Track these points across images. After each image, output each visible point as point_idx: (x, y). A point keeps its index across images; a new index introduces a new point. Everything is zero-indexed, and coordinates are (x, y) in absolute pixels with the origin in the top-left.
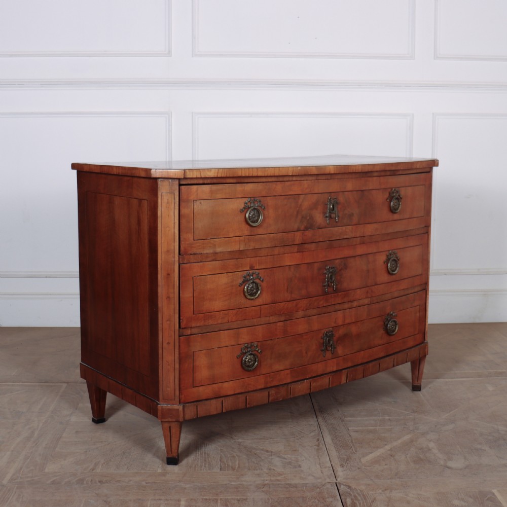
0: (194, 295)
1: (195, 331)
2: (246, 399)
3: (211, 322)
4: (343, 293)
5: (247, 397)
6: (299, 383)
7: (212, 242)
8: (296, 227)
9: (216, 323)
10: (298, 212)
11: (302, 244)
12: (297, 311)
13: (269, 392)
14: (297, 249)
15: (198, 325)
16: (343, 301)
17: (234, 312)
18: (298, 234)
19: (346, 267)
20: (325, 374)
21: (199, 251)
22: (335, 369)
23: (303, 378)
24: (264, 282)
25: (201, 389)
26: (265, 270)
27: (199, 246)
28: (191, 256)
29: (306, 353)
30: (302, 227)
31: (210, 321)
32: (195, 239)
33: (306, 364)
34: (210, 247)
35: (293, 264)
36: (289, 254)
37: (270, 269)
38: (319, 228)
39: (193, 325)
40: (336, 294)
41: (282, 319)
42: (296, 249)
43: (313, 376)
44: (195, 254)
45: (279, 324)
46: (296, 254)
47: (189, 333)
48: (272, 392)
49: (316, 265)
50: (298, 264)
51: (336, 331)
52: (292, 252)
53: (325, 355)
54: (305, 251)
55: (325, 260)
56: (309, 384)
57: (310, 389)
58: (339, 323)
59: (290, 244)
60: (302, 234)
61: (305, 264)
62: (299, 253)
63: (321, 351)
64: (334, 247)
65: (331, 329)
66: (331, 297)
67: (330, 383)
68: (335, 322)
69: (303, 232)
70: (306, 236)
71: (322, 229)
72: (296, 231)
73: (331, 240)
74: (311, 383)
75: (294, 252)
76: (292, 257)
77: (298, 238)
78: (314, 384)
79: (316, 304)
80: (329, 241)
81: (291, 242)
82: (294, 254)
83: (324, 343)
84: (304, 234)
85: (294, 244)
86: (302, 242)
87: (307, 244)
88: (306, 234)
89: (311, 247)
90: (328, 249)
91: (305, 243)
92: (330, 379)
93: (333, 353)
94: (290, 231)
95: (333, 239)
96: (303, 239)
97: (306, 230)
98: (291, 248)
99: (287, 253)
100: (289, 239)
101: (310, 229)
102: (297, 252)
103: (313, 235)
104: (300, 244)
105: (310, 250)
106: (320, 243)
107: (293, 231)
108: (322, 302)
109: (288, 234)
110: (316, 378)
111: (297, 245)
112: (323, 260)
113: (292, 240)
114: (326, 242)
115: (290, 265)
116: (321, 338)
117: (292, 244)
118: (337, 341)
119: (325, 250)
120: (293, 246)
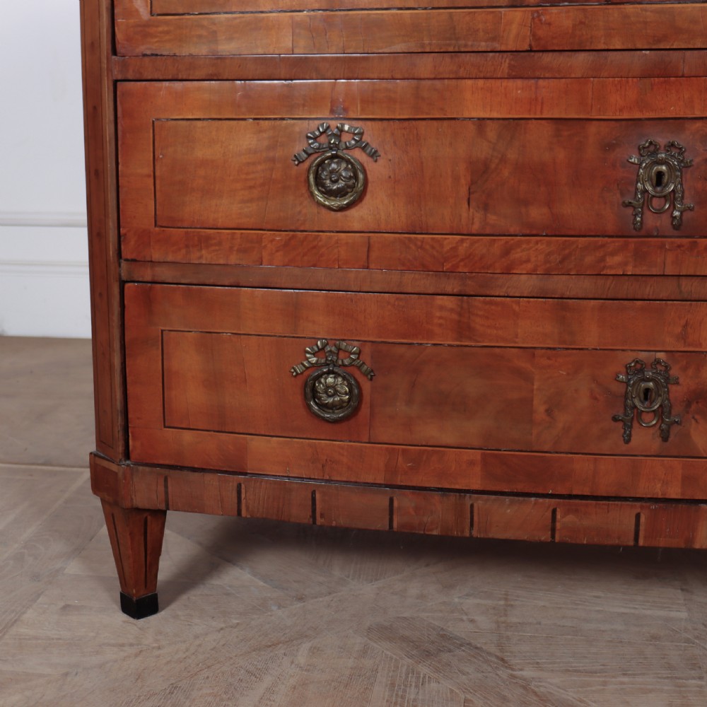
0: (158, 173)
1: (165, 273)
2: (314, 500)
3: (206, 256)
5: (318, 496)
6: (507, 499)
7: (205, 23)
9: (222, 262)
11: (531, 51)
12: (508, 271)
13: (391, 500)
14: (510, 67)
15: (170, 258)
17: (279, 237)
20: (626, 499)
21: (166, 49)
23: (526, 490)
24: (381, 161)
25: (188, 436)
26: (385, 123)
27: (168, 33)
28: (147, 59)
29: (549, 412)
31: (204, 252)
32: (157, 10)
33: (546, 448)
34: (200, 37)
35: (495, 115)
36: (480, 83)
37: (406, 124)
38: (608, 2)
39: (156, 256)
40: (685, 241)
41: (452, 285)
42: (505, 66)
43: (575, 492)
44: (157, 55)
45: (440, 300)
46: (505, 83)
47: (148, 278)
48: (405, 502)
49: (593, 129)
50: (514, 119)
51: (685, 369)
52: (488, 75)
53: (630, 436)
54: (547, 75)
55: (638, 115)
56: (549, 514)
57: (553, 530)
58: (700, 345)
59: (480, 49)
60: (533, 18)
61: (543, 122)
62: (519, 82)
63: (615, 419)
64: (680, 74)
65: (661, 356)
66: (662, 246)
67: (642, 534)
68: (683, 337)
69: (537, 12)
70: (546, 24)
71: (622, 6)
72: (506, 7)
73: (662, 47)
74: (554, 512)
75: (495, 76)
76: (491, 92)
77: (514, 29)
78: (570, 518)
79: (589, 259)
80: (653, 52)
81: (486, 41)
82: (498, 82)
83: (626, 396)
84: (539, 16)
85: (499, 49)
86: (533, 44)
87: (550, 54)
88: (548, 17)
89: (569, 64)
90: (652, 79)
91: (542, 49)
92: (643, 519)
93: (665, 439)
94: (482, 5)
95: (674, 47)
96: (534, 35)
97: (550, 6)
98: (486, 60)
99: (471, 76)
100: (478, 30)
101: (566, 4)
102: (510, 77)
103: (581, 23)
104: (521, 50)
105: (568, 76)
106: (610, 53)
107: (494, 5)
108: (618, 259)
109: (475, 12)
110: (577, 501)
111: (509, 54)
112: (626, 116)
113: (490, 35)
114: (638, 52)
115: (484, 119)
116: (616, 378)
117: (489, 50)
118: (688, 404)
119: (635, 80)
120: (491, 54)
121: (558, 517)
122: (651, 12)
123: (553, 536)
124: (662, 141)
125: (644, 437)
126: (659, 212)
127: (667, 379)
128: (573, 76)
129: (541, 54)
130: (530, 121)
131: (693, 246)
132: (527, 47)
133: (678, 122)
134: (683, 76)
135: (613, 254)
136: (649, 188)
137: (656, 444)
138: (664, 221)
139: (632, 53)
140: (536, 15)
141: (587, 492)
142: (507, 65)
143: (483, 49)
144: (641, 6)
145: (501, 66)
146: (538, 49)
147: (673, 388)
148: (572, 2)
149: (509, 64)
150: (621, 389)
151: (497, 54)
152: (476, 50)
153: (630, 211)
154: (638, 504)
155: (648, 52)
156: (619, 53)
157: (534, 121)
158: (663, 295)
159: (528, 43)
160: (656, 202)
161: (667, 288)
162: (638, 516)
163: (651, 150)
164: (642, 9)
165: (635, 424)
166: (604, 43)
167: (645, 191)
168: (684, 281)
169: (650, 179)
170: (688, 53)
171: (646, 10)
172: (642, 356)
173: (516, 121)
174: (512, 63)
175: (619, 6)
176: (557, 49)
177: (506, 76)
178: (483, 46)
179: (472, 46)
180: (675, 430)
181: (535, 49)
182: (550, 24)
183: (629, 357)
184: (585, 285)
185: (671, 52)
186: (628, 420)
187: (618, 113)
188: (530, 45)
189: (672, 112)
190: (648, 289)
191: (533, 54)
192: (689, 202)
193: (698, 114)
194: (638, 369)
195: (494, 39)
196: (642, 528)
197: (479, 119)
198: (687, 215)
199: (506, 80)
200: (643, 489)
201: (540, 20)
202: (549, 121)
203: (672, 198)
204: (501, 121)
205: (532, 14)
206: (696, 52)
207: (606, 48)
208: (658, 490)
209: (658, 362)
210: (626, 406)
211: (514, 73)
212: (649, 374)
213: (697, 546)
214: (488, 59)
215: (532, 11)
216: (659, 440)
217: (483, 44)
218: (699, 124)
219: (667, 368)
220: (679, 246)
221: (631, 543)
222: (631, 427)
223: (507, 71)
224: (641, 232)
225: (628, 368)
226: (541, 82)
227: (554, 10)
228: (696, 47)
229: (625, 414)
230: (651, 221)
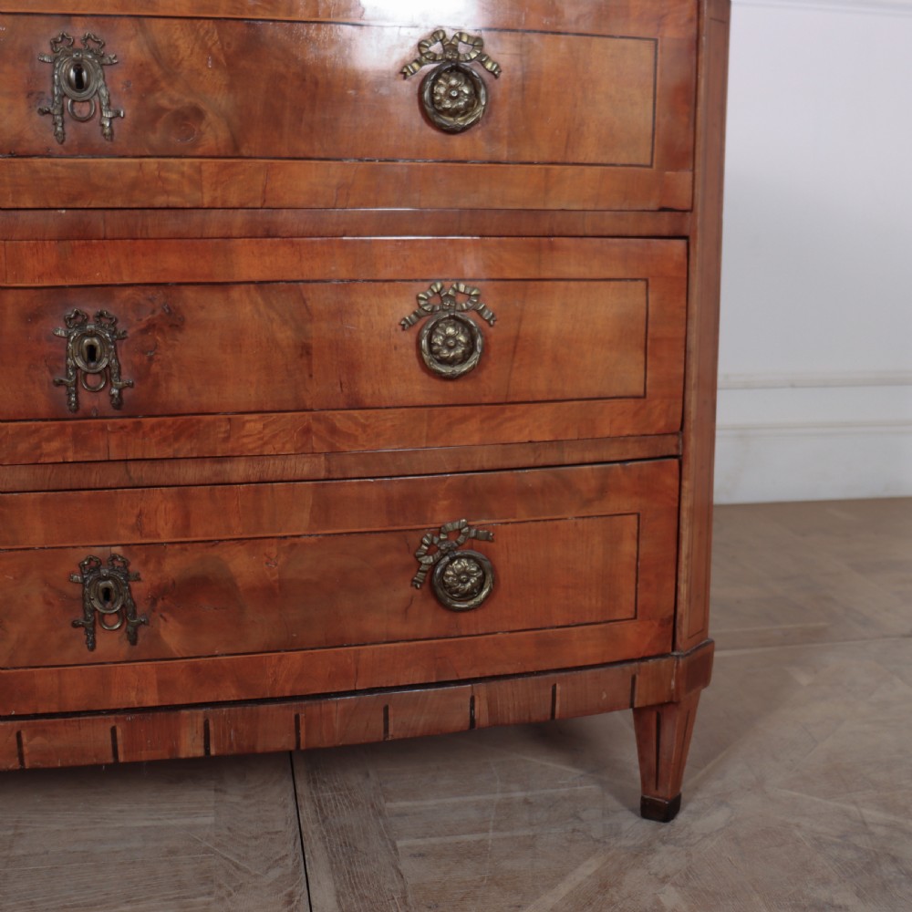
4: (169, 420)
16: (169, 452)
19: (174, 322)
20: (98, 712)
22: (151, 699)
38: (13, 155)
40: (128, 421)
43: (41, 711)
49: (10, 298)
51: (145, 563)
53: (94, 642)
55: (60, 282)
56: (13, 738)
57: (21, 755)
58: (158, 536)
63: (75, 625)
64: (102, 236)
65: (117, 550)
66: (103, 429)
67: (120, 749)
68: (138, 528)
71: (29, 160)
73: (78, 205)
74: (19, 735)
78: (38, 741)
79: (23, 447)
80: (69, 212)
83: (83, 598)
90: (72, 242)
92: (119, 733)
93: (134, 642)
95: (92, 206)
106: (21, 213)
108: (55, 445)
110: (43, 721)
112: (46, 283)
114: (53, 212)
116: (70, 579)
118: (154, 601)
119: (53, 242)
121: (25, 740)
122: (63, 166)
123: (22, 762)
124: (90, 310)
125: (110, 641)
126: (94, 390)
127: (127, 576)
131: (138, 426)
133: (106, 289)
134: (105, 239)
135: (49, 439)
136: (80, 363)
137: (124, 648)
138: (102, 401)
139: (46, 212)
141: (54, 709)
144: (51, 160)
147: (135, 585)
150: (78, 591)
153: (63, 390)
154: (112, 717)
155: (64, 211)
156: (30, 212)
158: (111, 482)
160: (90, 379)
161: (114, 475)
162: (113, 730)
163: (78, 321)
164: (52, 163)
165: (98, 629)
166: (13, 201)
167: (76, 368)
168: (132, 466)
169: (81, 354)
170: (108, 213)
171: (56, 165)
172: (97, 551)
175: (25, 160)
180: (143, 631)
183: (82, 555)
184: (22, 476)
185: (89, 212)
186: (90, 626)
187: (37, 280)
189: (98, 278)
190: (94, 477)
192: (127, 378)
193: (127, 280)
194: (93, 566)
196: (120, 742)
198: (127, 393)
200: (116, 700)
203: (106, 374)
206: (117, 212)
207: (15, 206)
208: (133, 699)
209: (114, 558)
210: (85, 610)
212: (105, 572)
213: (183, 755)
216: (126, 645)
218: (129, 292)
219: (126, 564)
220: (122, 428)
221: (111, 760)
222: (94, 632)
224: (78, 413)
225: (82, 566)
228: (116, 206)
229: (86, 619)
230: (87, 400)
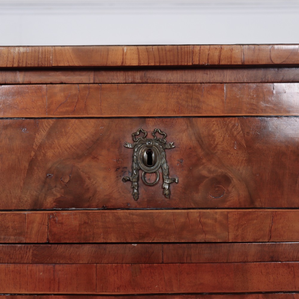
8: (27, 198)
10: (32, 162)
11: (48, 243)
14: (34, 255)
18: (38, 216)
30: (49, 201)
35: (24, 292)
50: (38, 295)
52: (17, 261)
54: (61, 262)
55: (131, 292)
59: (10, 242)
60: (49, 219)
61: (60, 297)
62: (41, 266)
64: (161, 261)
69: (52, 214)
70: (59, 223)
71: (115, 211)
72: (29, 210)
73: (146, 241)
75: (22, 262)
76: (20, 274)
77: (35, 226)
80: (139, 245)
81: (15, 235)
82: (26, 266)
84: (53, 218)
85: (24, 242)
86: (50, 238)
87: (63, 246)
88: (60, 218)
89: (78, 253)
90: (141, 265)
91: (56, 242)
94: (11, 209)
95: (155, 241)
96: (50, 231)
97: (62, 210)
98: (15, 250)
99: (4, 262)
100: (8, 227)
101: (74, 208)
102: (33, 263)
103: (85, 223)
104: (41, 242)
105: (77, 263)
107: (20, 208)
109: (5, 214)
111: (32, 245)
112: (122, 293)
113: (18, 231)
114: (129, 245)
115: (15, 294)
117: (17, 242)
119: (128, 265)
120: (19, 245)
122: (137, 215)
128: (81, 262)
129: (56, 245)
130: (50, 297)
132: (45, 241)
133: (162, 297)
134: (163, 263)
139: (125, 245)
140: (51, 217)
142: (31, 253)
143: (13, 242)
144: (129, 211)
145: (26, 254)
146: (53, 242)
148: (78, 208)
149: (32, 253)
151: (23, 245)
152: (8, 242)
155: (136, 245)
156: (114, 245)
157: (53, 296)
159: (46, 237)
164: (130, 214)
166: (103, 238)
170: (165, 246)
171: (133, 214)
173: (39, 296)
174: (35, 252)
175: (113, 211)
176: (68, 242)
177: (31, 262)
178: (12, 239)
179: (4, 239)
181: (51, 242)
182: (62, 223)
185: (153, 245)
187: (116, 290)
188: (48, 239)
189: (156, 289)
191: (50, 245)
193: (176, 291)
195: (20, 234)
197: (11, 294)
199: (31, 265)
201: (55, 220)
202: (65, 296)
204: (28, 296)
205: (49, 216)
206: (171, 245)
207: (105, 241)
211: (36, 260)
214: (17, 249)
215: (48, 214)
217: (12, 237)
223: (31, 258)
226: (58, 267)
227: (65, 213)
228: (171, 241)
